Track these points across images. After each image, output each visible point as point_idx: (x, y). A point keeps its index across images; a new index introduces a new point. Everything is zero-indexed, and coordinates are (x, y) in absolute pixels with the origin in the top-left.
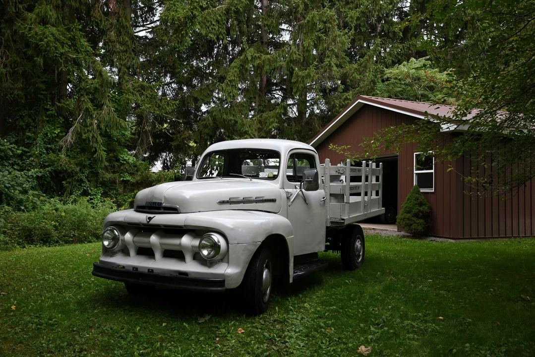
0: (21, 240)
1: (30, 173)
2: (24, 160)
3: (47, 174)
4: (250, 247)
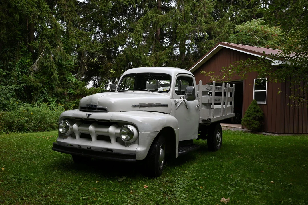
0: (5, 129)
1: (11, 87)
2: (7, 79)
3: (21, 88)
4: (152, 135)
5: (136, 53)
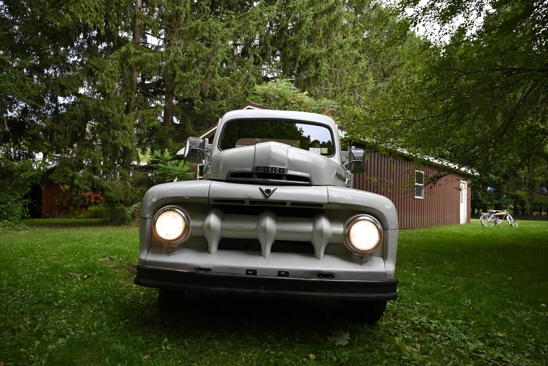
5: (107, 107)
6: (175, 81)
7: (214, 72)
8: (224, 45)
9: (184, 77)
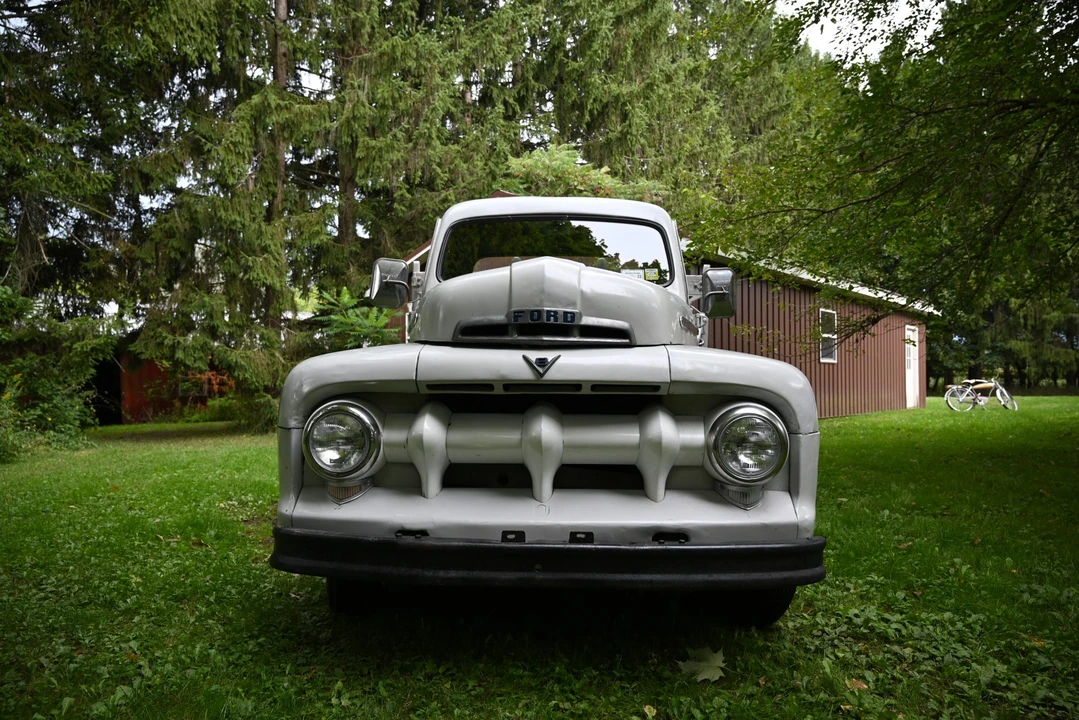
5: (230, 212)
6: (357, 155)
7: (430, 136)
8: (446, 83)
9: (374, 148)
